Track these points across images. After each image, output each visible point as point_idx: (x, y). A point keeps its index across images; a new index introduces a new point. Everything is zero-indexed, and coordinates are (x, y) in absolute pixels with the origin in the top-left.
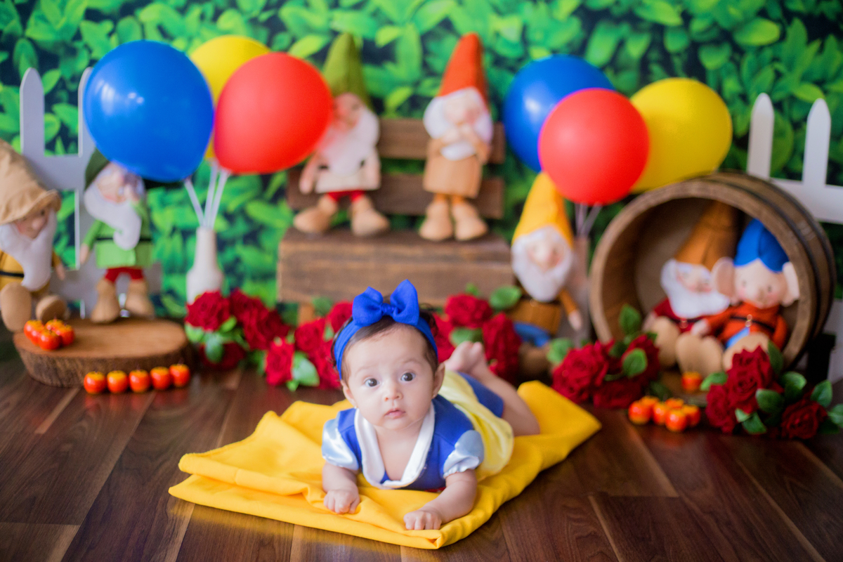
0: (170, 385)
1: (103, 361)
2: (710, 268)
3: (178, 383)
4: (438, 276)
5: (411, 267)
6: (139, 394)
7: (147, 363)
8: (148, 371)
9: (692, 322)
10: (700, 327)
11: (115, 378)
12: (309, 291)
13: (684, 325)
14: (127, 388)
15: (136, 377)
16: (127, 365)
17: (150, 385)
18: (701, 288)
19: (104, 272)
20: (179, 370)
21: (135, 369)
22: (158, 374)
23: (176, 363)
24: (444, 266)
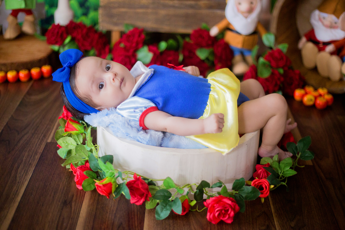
0: (41, 77)
1: (4, 65)
2: (338, 17)
3: (46, 75)
4: (187, 16)
5: (171, 11)
6: (24, 82)
7: (28, 66)
8: (29, 70)
9: (326, 44)
10: (330, 48)
11: (11, 75)
12: (116, 24)
13: (321, 46)
14: (17, 80)
15: (23, 74)
16: (18, 67)
17: (30, 77)
18: (332, 27)
19: (11, 12)
20: (46, 69)
21: (22, 69)
22: (35, 71)
23: (45, 64)
24: (190, 11)
